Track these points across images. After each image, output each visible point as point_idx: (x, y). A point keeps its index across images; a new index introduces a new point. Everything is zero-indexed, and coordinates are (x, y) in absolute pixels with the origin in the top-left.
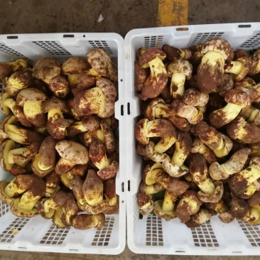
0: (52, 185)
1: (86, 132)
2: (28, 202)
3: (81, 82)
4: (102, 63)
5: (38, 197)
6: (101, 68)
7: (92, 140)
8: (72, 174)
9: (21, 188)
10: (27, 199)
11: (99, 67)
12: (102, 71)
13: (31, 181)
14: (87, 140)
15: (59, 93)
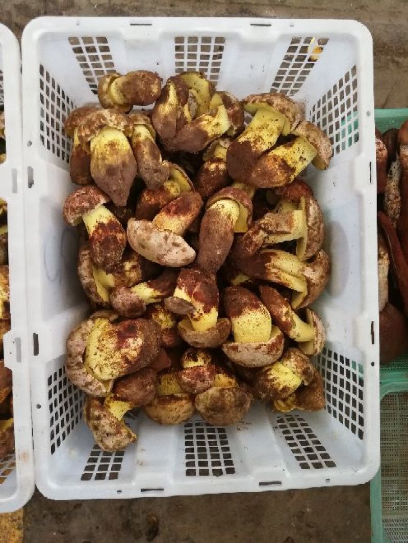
0: (213, 167)
1: (137, 283)
2: (261, 128)
3: (144, 386)
4: (96, 428)
5: (242, 139)
6: (99, 418)
7: (122, 267)
8: (168, 192)
9: (275, 158)
10: (264, 134)
11: (103, 422)
12: (96, 413)
13: (254, 175)
14: (134, 267)
15: (196, 360)
